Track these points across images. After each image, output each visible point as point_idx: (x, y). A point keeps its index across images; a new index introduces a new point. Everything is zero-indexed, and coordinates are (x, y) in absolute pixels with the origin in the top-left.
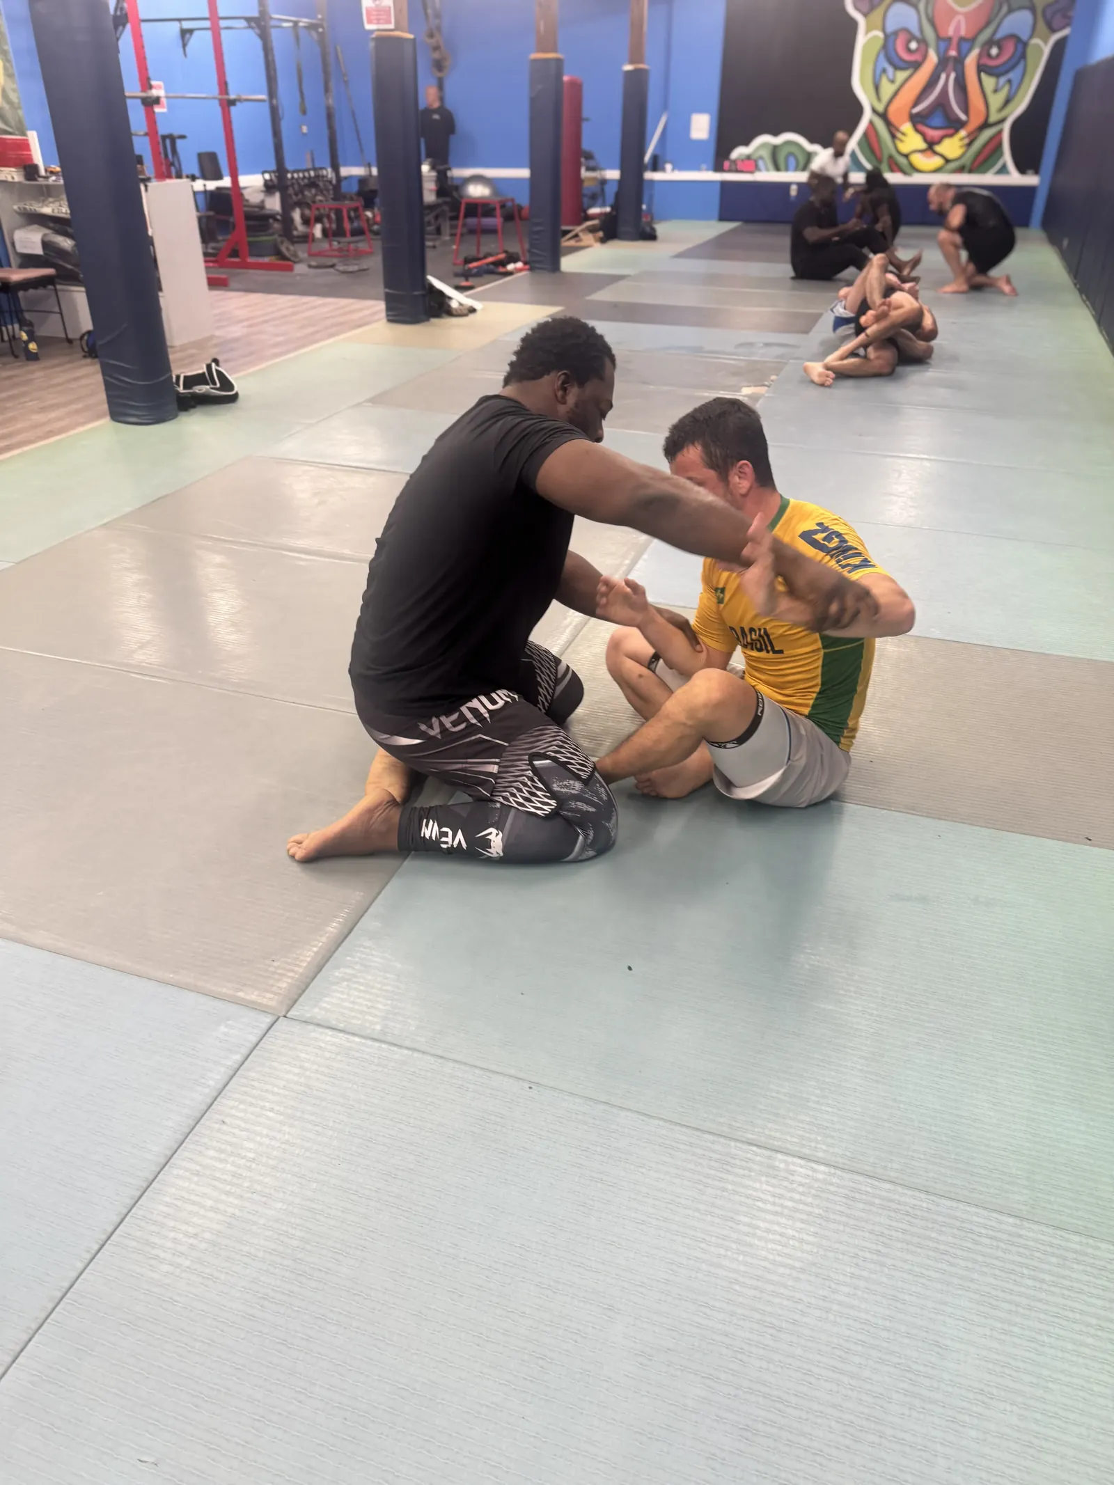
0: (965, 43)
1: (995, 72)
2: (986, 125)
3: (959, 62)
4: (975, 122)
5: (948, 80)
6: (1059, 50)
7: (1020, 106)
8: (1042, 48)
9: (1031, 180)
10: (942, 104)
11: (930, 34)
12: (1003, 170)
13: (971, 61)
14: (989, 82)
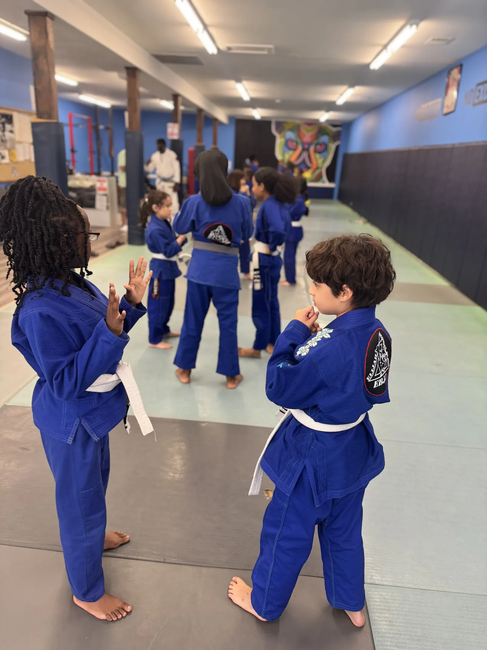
0: (310, 144)
1: (320, 152)
2: (317, 168)
3: (308, 150)
4: (314, 167)
5: (305, 155)
6: (337, 148)
7: (328, 162)
8: (332, 147)
9: (332, 185)
10: (304, 162)
11: (299, 141)
12: (324, 182)
13: (312, 149)
14: (318, 156)
